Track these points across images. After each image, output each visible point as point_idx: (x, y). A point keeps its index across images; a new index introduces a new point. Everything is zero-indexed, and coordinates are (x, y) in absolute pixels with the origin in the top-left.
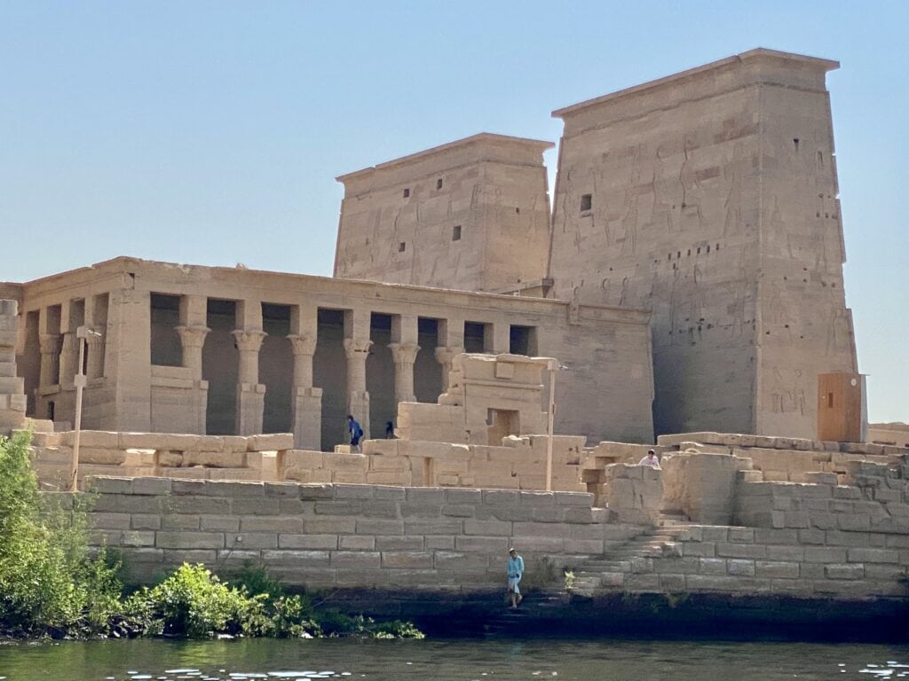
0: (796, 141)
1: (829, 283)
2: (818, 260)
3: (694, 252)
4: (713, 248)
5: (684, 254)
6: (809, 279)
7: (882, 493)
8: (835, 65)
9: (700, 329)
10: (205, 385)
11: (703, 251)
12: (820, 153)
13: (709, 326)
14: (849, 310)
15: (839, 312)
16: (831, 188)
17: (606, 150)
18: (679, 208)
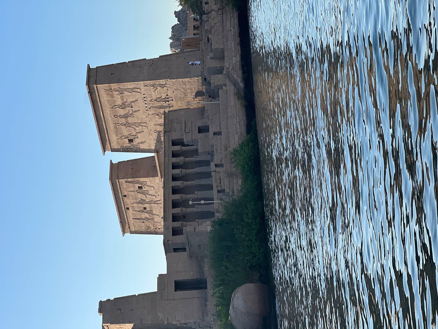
0: (112, 74)
1: (153, 62)
2: (146, 66)
3: (146, 102)
4: (144, 96)
5: (146, 105)
6: (152, 67)
7: (213, 24)
8: (89, 65)
9: (168, 98)
10: (197, 220)
11: (145, 99)
12: (115, 68)
13: (167, 95)
14: (160, 56)
15: (161, 59)
16: (125, 64)
17: (115, 135)
18: (132, 109)
